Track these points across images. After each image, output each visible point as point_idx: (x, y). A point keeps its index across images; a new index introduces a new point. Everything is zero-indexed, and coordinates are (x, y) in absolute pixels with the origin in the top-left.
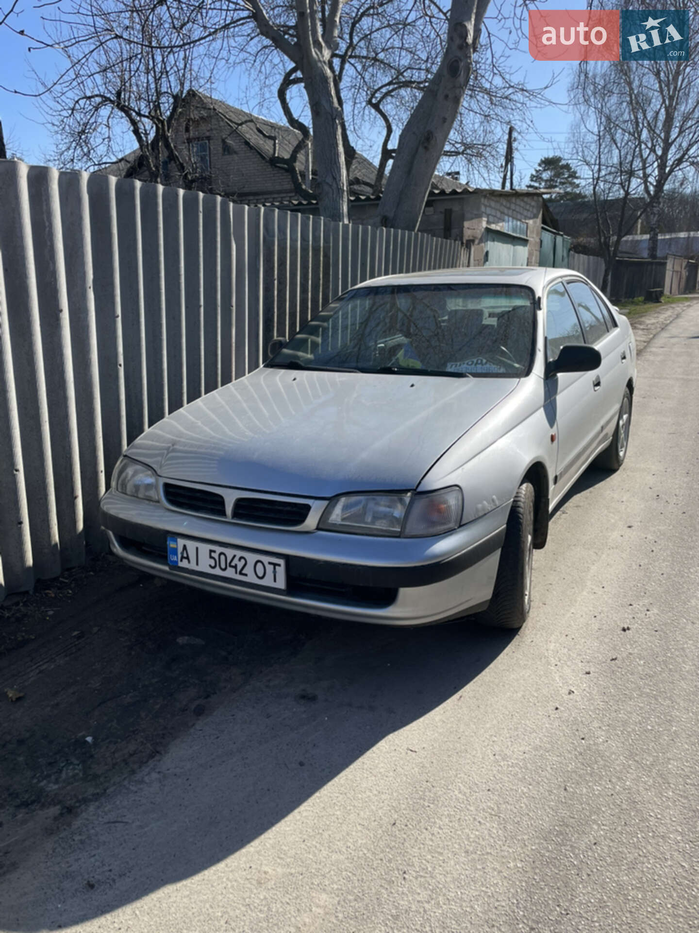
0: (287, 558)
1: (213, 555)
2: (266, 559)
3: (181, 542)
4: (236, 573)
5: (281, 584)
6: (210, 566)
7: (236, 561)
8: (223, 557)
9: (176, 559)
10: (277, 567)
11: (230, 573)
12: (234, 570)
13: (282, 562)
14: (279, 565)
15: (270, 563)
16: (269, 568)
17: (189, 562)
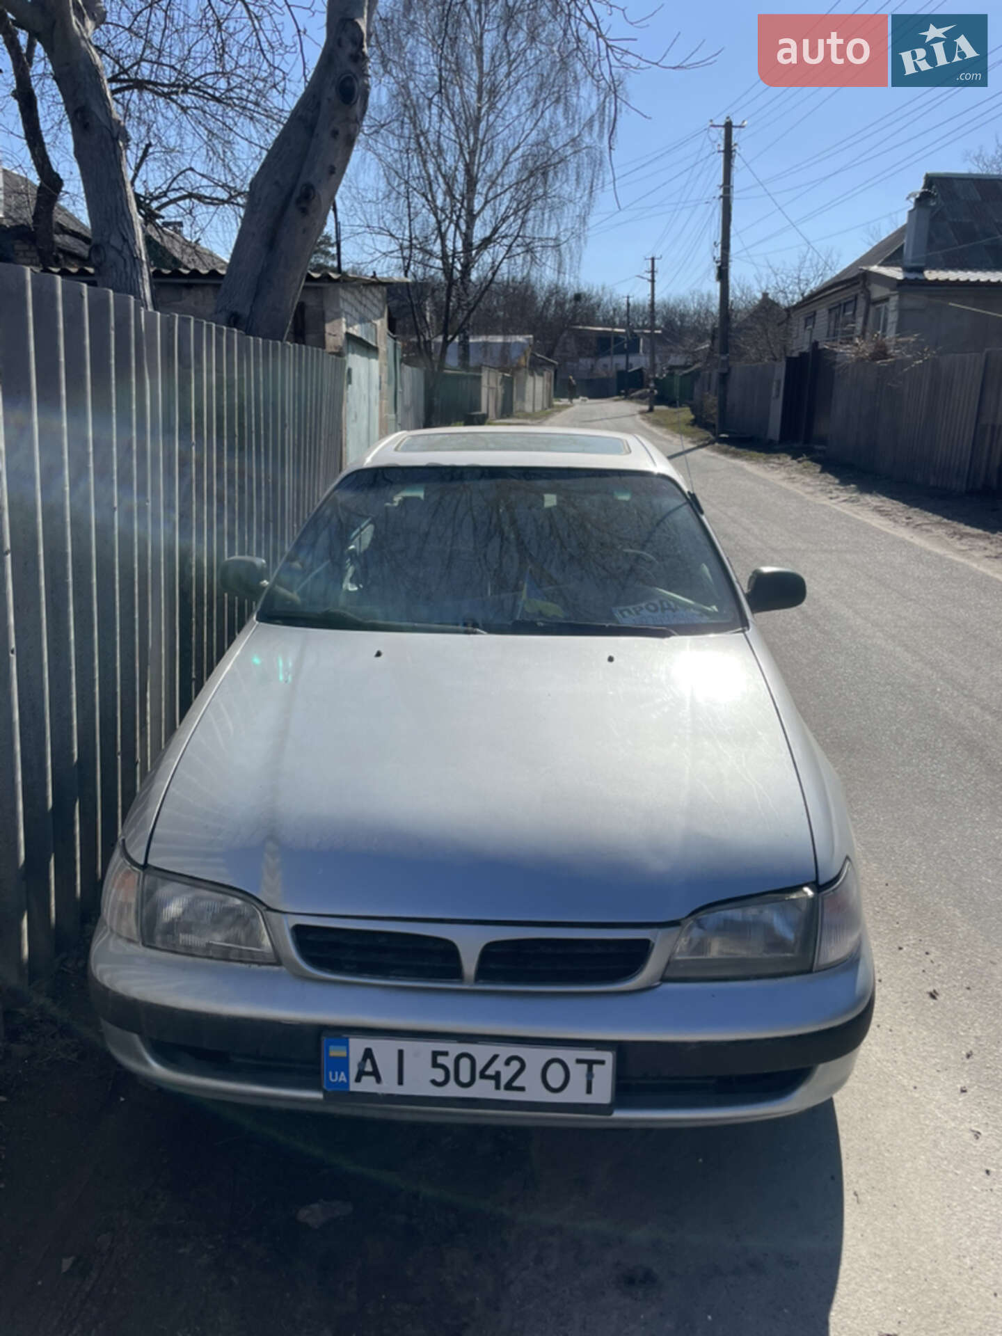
0: (620, 1048)
1: (441, 1060)
2: (569, 1055)
3: (357, 1046)
4: (498, 1087)
5: (603, 1092)
6: (434, 1082)
7: (498, 1066)
8: (465, 1063)
9: (342, 1078)
10: (595, 1067)
11: (483, 1089)
12: (493, 1082)
13: (608, 1057)
14: (602, 1062)
15: (579, 1061)
16: (579, 1072)
17: (379, 1080)
